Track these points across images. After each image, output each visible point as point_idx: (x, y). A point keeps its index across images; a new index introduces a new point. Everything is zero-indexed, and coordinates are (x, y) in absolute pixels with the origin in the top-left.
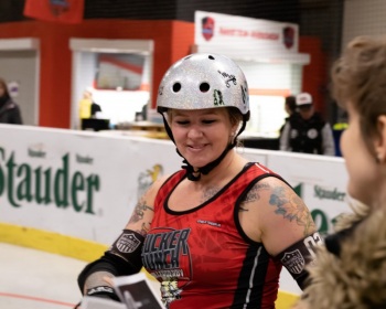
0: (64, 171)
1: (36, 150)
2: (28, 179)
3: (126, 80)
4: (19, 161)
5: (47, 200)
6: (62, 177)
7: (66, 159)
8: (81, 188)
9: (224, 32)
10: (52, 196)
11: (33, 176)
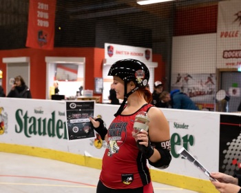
0: (53, 120)
1: (39, 110)
2: (34, 124)
3: (68, 76)
4: (30, 115)
5: (44, 134)
6: (51, 122)
7: (53, 114)
8: (61, 127)
9: (118, 53)
10: (47, 132)
11: (37, 122)
